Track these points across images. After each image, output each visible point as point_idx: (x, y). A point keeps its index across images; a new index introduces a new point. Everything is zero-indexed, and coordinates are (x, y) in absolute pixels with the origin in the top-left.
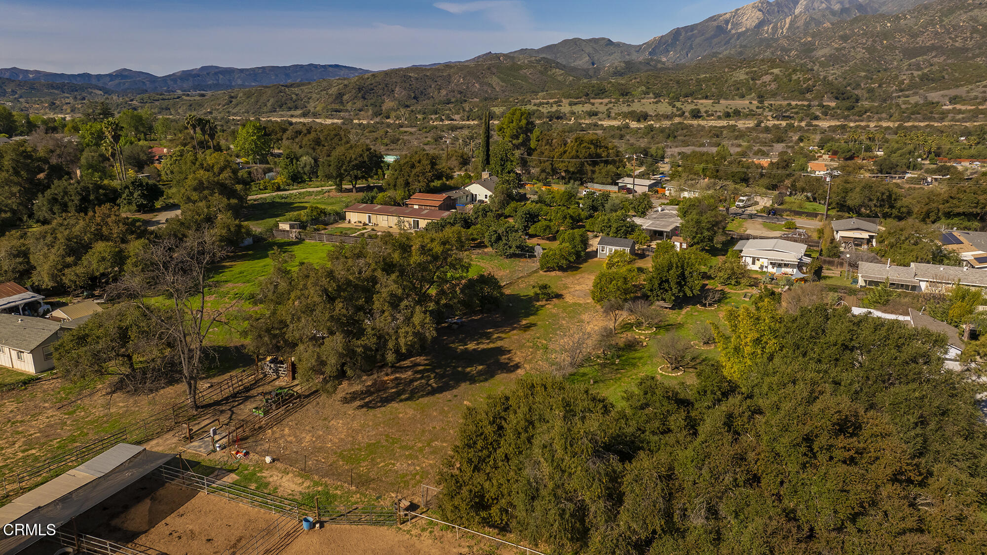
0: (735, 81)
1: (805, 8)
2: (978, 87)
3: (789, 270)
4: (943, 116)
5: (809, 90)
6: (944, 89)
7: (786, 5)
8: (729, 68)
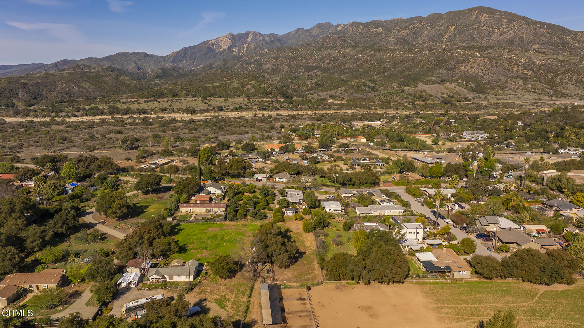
0: (233, 88)
1: (252, 39)
2: (339, 90)
4: (330, 107)
5: (270, 93)
6: (326, 91)
7: (242, 37)
8: (226, 78)
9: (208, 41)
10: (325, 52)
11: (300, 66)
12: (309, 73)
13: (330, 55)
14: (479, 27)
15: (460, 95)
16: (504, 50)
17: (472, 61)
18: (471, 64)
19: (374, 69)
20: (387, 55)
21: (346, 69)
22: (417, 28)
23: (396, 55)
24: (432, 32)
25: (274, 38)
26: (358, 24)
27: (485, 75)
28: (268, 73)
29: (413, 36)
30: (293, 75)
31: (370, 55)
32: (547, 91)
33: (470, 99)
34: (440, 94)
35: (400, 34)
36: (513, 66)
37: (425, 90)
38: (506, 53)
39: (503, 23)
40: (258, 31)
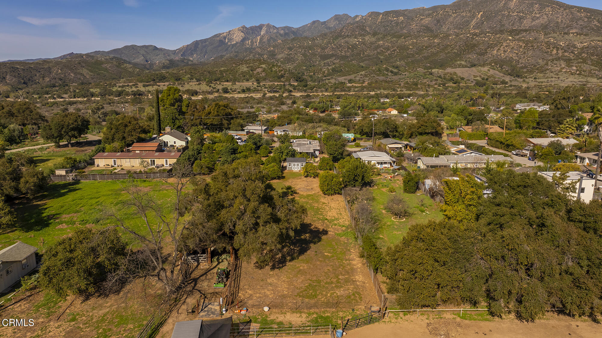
0: (242, 72)
1: (266, 31)
2: (358, 75)
3: (386, 165)
4: (349, 89)
5: (282, 76)
6: (344, 76)
7: (256, 30)
8: (235, 64)
9: (220, 34)
10: (343, 41)
11: (316, 55)
12: (326, 61)
13: (348, 44)
14: (509, 12)
15: (495, 78)
16: (540, 33)
17: (505, 44)
18: (504, 48)
19: (396, 56)
20: (410, 42)
21: (366, 56)
22: (441, 15)
23: (420, 41)
24: (457, 19)
25: (288, 31)
26: (378, 14)
27: (520, 59)
28: (282, 62)
29: (437, 24)
30: (308, 63)
31: (391, 42)
32: (595, 73)
33: (507, 82)
34: (473, 77)
35: (422, 22)
36: (552, 49)
37: (456, 73)
38: (543, 37)
39: (534, 9)
40: (272, 24)
